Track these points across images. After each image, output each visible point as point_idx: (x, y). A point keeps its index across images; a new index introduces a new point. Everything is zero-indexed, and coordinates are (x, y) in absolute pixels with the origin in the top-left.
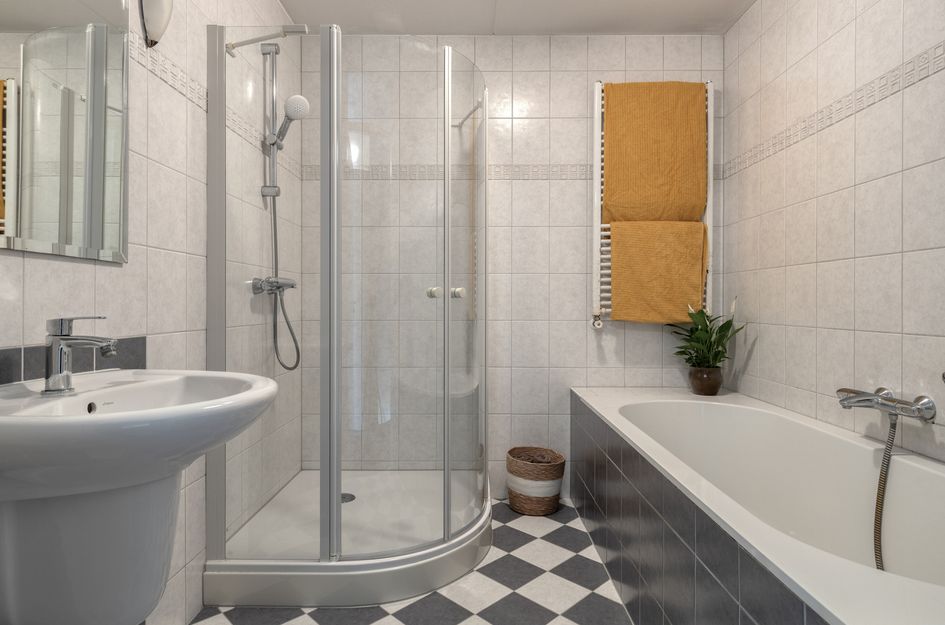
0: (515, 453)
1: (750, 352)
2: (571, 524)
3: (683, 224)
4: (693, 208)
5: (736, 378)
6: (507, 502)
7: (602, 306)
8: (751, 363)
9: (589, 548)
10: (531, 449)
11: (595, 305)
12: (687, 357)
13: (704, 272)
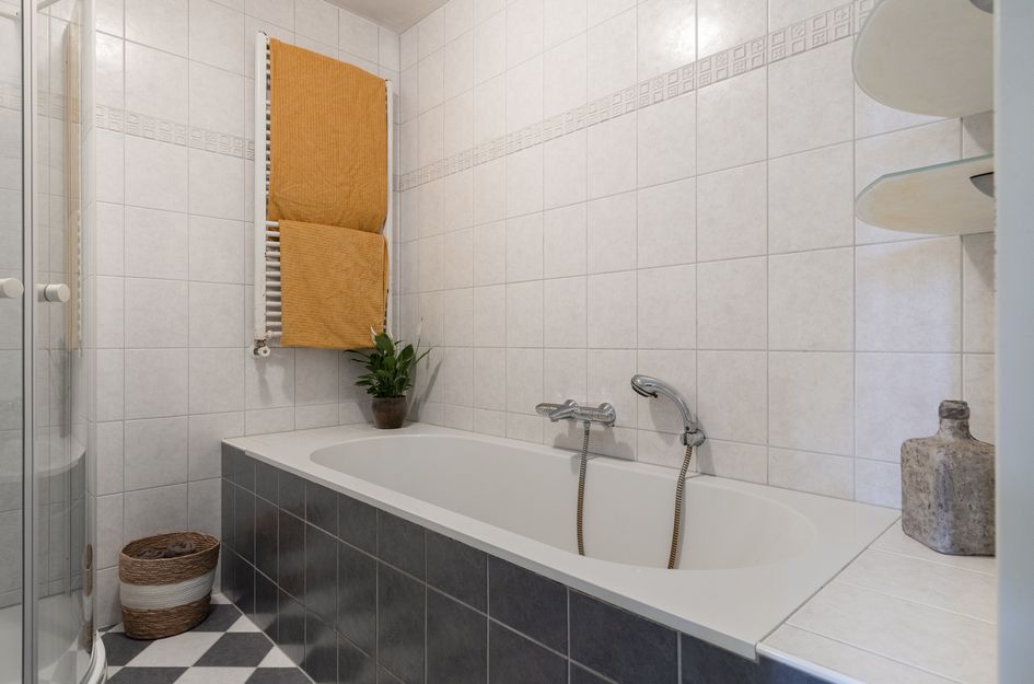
0: (133, 549)
1: (434, 378)
2: (234, 628)
3: (364, 233)
4: (374, 218)
5: (417, 405)
6: (119, 628)
7: (268, 328)
8: (435, 388)
9: (272, 651)
10: (160, 537)
11: (257, 326)
12: (369, 387)
13: (385, 291)
